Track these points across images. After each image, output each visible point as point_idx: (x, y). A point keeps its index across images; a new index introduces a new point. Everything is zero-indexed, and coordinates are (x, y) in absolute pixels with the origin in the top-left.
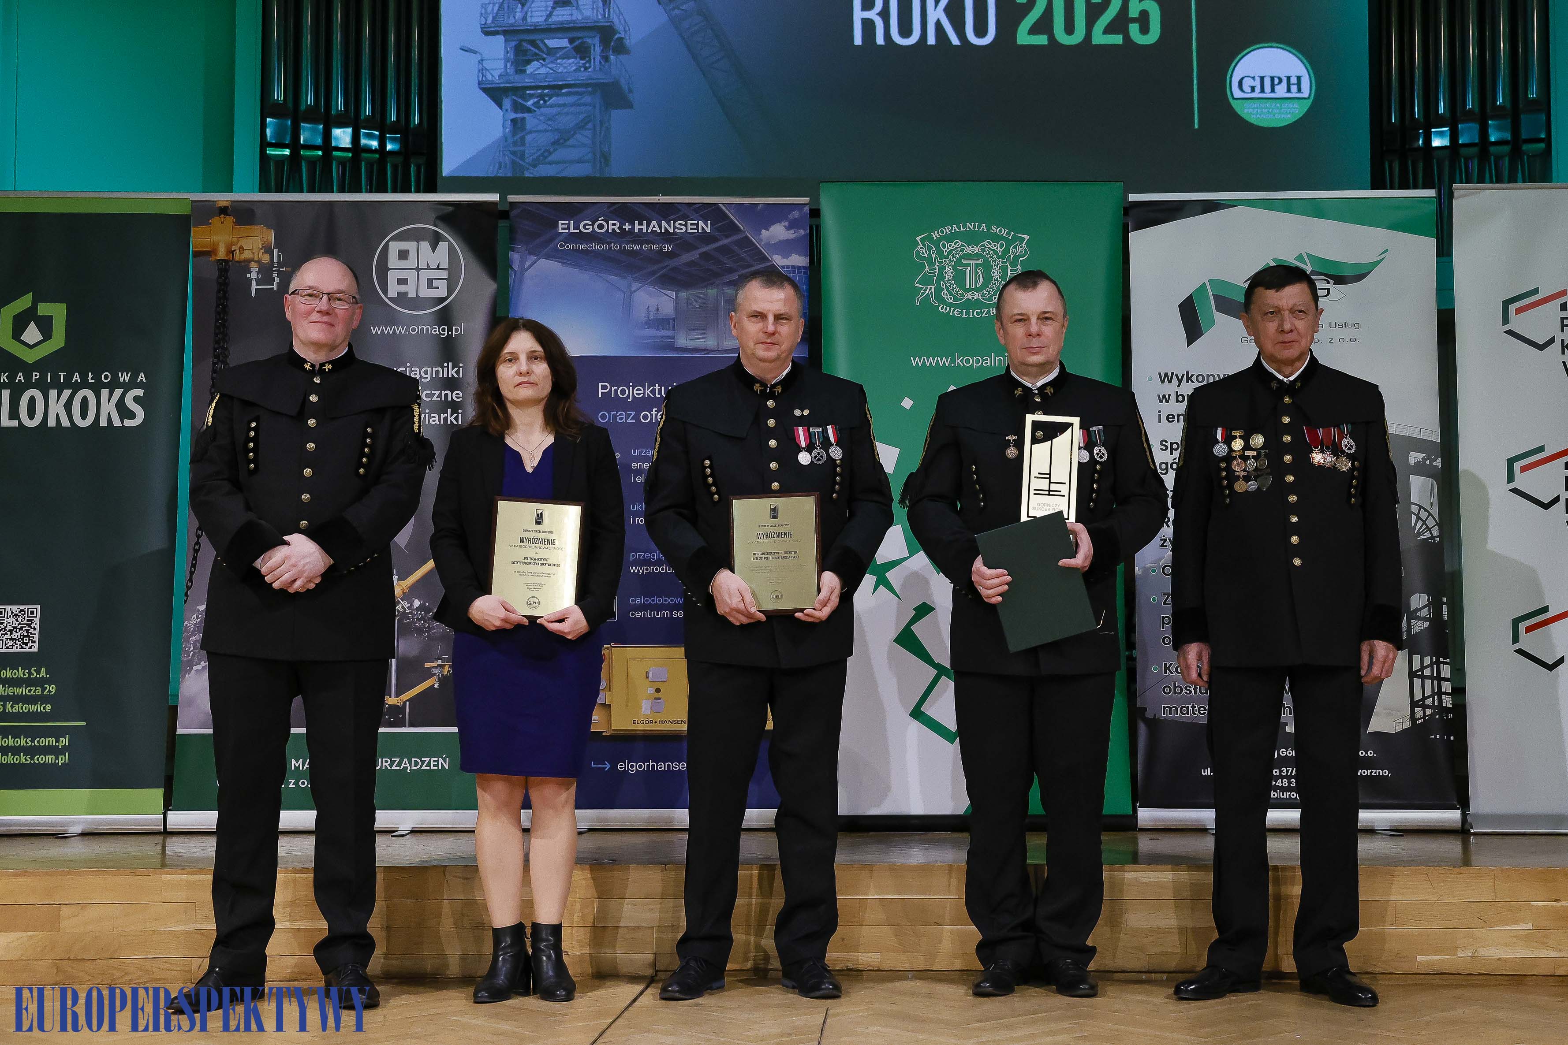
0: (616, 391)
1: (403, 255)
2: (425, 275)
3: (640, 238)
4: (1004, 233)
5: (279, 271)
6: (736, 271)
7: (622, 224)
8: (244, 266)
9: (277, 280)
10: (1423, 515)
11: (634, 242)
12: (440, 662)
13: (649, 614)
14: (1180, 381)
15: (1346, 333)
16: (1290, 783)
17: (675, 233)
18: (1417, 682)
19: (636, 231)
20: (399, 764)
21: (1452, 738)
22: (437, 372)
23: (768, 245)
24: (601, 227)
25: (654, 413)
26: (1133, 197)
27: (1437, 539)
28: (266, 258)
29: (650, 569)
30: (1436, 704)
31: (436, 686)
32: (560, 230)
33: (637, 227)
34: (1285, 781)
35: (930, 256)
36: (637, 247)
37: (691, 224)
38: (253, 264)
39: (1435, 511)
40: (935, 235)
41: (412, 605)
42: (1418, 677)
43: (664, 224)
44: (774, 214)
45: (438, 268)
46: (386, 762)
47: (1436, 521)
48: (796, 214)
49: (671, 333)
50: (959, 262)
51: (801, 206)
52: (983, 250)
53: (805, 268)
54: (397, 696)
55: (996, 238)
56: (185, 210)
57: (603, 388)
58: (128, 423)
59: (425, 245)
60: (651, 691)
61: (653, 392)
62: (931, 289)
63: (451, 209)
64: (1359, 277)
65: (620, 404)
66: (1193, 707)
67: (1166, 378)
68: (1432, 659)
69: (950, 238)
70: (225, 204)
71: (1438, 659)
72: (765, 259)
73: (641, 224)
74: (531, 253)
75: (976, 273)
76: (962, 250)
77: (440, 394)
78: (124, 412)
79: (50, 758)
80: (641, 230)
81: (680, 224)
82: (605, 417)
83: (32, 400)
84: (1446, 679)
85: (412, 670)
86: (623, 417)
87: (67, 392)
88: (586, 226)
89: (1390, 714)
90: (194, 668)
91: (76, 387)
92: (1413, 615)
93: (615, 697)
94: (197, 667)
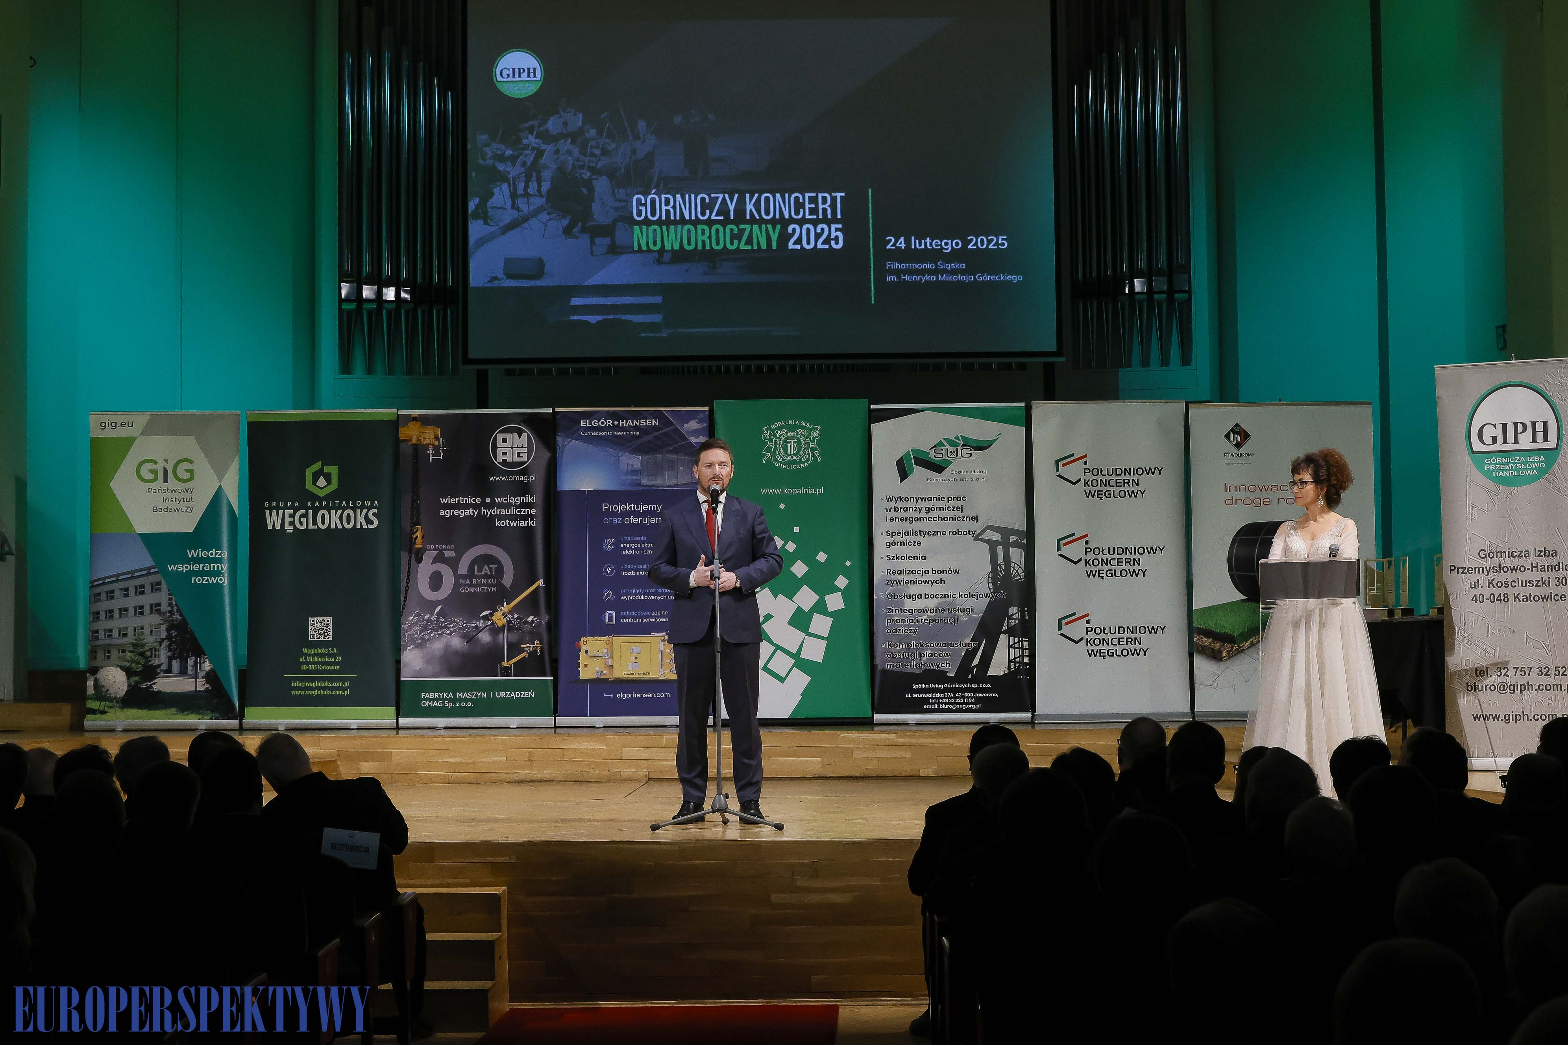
0: (612, 507)
1: (505, 440)
3: (623, 429)
4: (808, 425)
5: (443, 449)
6: (672, 445)
7: (613, 422)
8: (426, 447)
9: (442, 454)
10: (1016, 567)
11: (619, 431)
12: (528, 645)
13: (630, 620)
14: (896, 501)
15: (980, 476)
16: (949, 700)
17: (640, 426)
18: (1012, 650)
19: (621, 425)
20: (510, 695)
21: (1028, 678)
22: (523, 499)
23: (688, 432)
24: (603, 423)
25: (631, 518)
26: (873, 407)
27: (1023, 580)
28: (437, 443)
29: (631, 598)
30: (1021, 661)
31: (527, 657)
32: (582, 426)
33: (621, 423)
34: (947, 700)
36: (621, 434)
37: (649, 421)
38: (430, 446)
39: (1023, 566)
40: (773, 427)
41: (513, 617)
42: (1012, 648)
43: (634, 421)
44: (691, 416)
45: (522, 447)
46: (503, 694)
47: (1023, 570)
48: (702, 415)
49: (639, 478)
50: (785, 441)
51: (704, 412)
52: (797, 434)
54: (508, 661)
55: (804, 428)
56: (396, 419)
57: (607, 506)
58: (370, 526)
59: (516, 435)
60: (633, 658)
61: (631, 508)
62: (770, 455)
63: (528, 417)
65: (614, 514)
66: (902, 664)
67: (890, 499)
68: (1019, 639)
69: (780, 428)
70: (416, 416)
71: (1022, 639)
72: (686, 439)
73: (623, 421)
74: (568, 437)
75: (794, 446)
77: (525, 511)
78: (369, 521)
79: (341, 692)
80: (623, 424)
81: (643, 421)
82: (607, 521)
83: (323, 515)
84: (1026, 649)
85: (514, 649)
86: (615, 521)
87: (340, 511)
88: (595, 423)
89: (999, 666)
90: (408, 648)
91: (344, 509)
92: (1010, 617)
93: (615, 663)
94: (411, 648)
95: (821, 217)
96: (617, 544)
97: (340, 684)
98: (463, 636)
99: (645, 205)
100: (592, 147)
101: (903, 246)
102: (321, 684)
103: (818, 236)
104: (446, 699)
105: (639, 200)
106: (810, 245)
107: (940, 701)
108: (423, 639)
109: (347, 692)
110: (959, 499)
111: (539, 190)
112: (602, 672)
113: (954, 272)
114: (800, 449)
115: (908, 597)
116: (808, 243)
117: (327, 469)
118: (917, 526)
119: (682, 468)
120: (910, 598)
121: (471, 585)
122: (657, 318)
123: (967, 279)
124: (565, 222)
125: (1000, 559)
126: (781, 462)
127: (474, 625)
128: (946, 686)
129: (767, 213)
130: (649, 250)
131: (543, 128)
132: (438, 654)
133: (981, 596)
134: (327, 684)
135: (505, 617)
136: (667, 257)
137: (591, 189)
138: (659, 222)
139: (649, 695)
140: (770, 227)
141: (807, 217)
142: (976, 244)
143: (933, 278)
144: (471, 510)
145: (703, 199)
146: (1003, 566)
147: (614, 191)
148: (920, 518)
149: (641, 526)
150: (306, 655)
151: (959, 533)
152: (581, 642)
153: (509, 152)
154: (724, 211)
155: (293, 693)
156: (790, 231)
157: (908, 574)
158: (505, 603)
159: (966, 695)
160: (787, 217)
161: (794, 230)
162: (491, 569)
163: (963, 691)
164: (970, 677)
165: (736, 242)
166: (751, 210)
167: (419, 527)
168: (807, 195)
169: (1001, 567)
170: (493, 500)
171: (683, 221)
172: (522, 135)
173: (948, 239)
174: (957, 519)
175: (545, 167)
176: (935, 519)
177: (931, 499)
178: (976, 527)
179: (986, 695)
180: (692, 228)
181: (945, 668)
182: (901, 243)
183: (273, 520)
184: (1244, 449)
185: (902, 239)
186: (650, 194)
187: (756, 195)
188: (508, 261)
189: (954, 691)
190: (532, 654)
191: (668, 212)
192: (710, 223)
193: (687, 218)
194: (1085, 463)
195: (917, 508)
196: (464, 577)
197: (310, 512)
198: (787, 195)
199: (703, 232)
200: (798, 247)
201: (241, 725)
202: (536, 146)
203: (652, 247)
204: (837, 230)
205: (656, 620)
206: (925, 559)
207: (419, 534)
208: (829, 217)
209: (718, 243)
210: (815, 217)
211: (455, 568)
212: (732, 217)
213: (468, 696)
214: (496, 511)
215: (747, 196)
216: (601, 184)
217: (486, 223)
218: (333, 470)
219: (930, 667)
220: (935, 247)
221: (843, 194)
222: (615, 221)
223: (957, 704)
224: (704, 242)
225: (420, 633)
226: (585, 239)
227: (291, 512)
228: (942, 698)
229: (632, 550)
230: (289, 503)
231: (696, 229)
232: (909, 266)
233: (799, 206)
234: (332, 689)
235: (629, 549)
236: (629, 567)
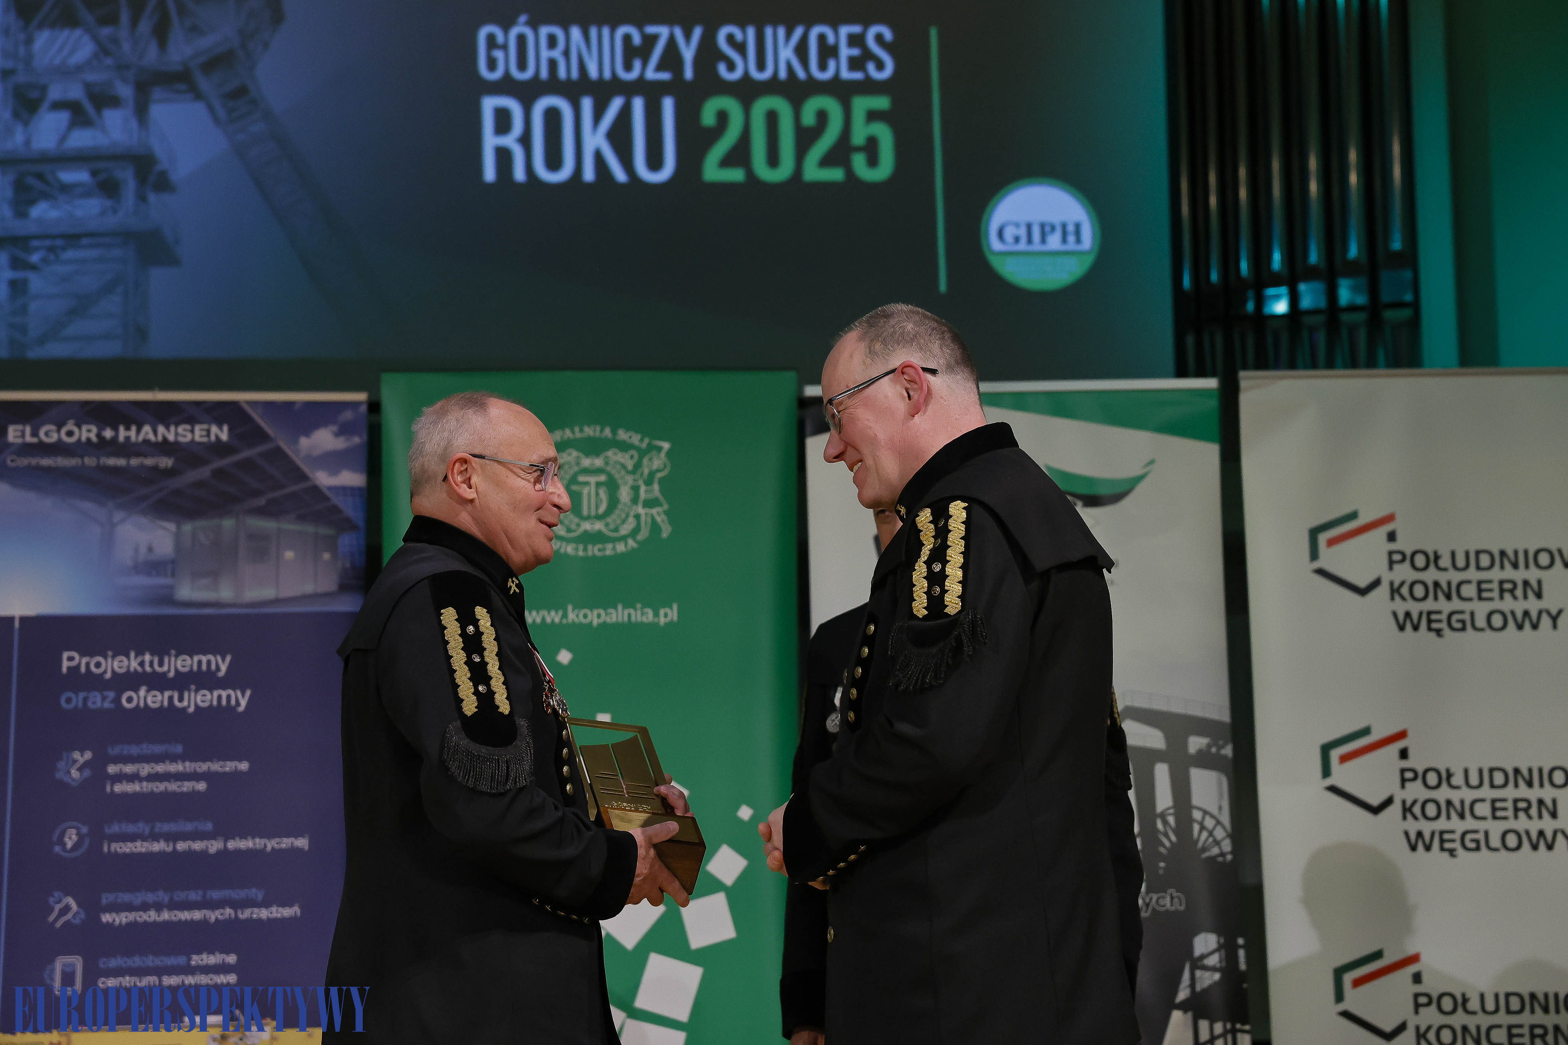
0: (88, 663)
3: (127, 449)
4: (635, 439)
6: (264, 493)
7: (100, 430)
10: (1209, 823)
11: (117, 454)
13: (128, 982)
17: (176, 443)
19: (121, 440)
23: (309, 458)
24: (70, 433)
25: (143, 693)
27: (1229, 857)
29: (130, 916)
32: (10, 439)
33: (122, 433)
36: (121, 462)
37: (200, 430)
39: (1226, 819)
43: (161, 429)
44: (319, 415)
47: (1227, 832)
48: (348, 415)
49: (168, 581)
50: (573, 480)
51: (353, 405)
52: (607, 463)
53: (360, 489)
55: (624, 447)
57: (69, 660)
61: (142, 664)
64: (1116, 498)
65: (93, 682)
71: (1233, 1026)
72: (304, 477)
73: (128, 428)
75: (597, 494)
76: (578, 464)
80: (128, 438)
81: (185, 430)
82: (71, 701)
86: (97, 701)
88: (49, 433)
92: (1197, 963)
96: (97, 766)
114: (613, 502)
119: (289, 555)
125: (1164, 799)
146: (1171, 819)
149: (170, 712)
169: (1165, 823)
194: (1392, 537)
205: (206, 980)
229: (142, 779)
235: (134, 778)
236: (130, 828)
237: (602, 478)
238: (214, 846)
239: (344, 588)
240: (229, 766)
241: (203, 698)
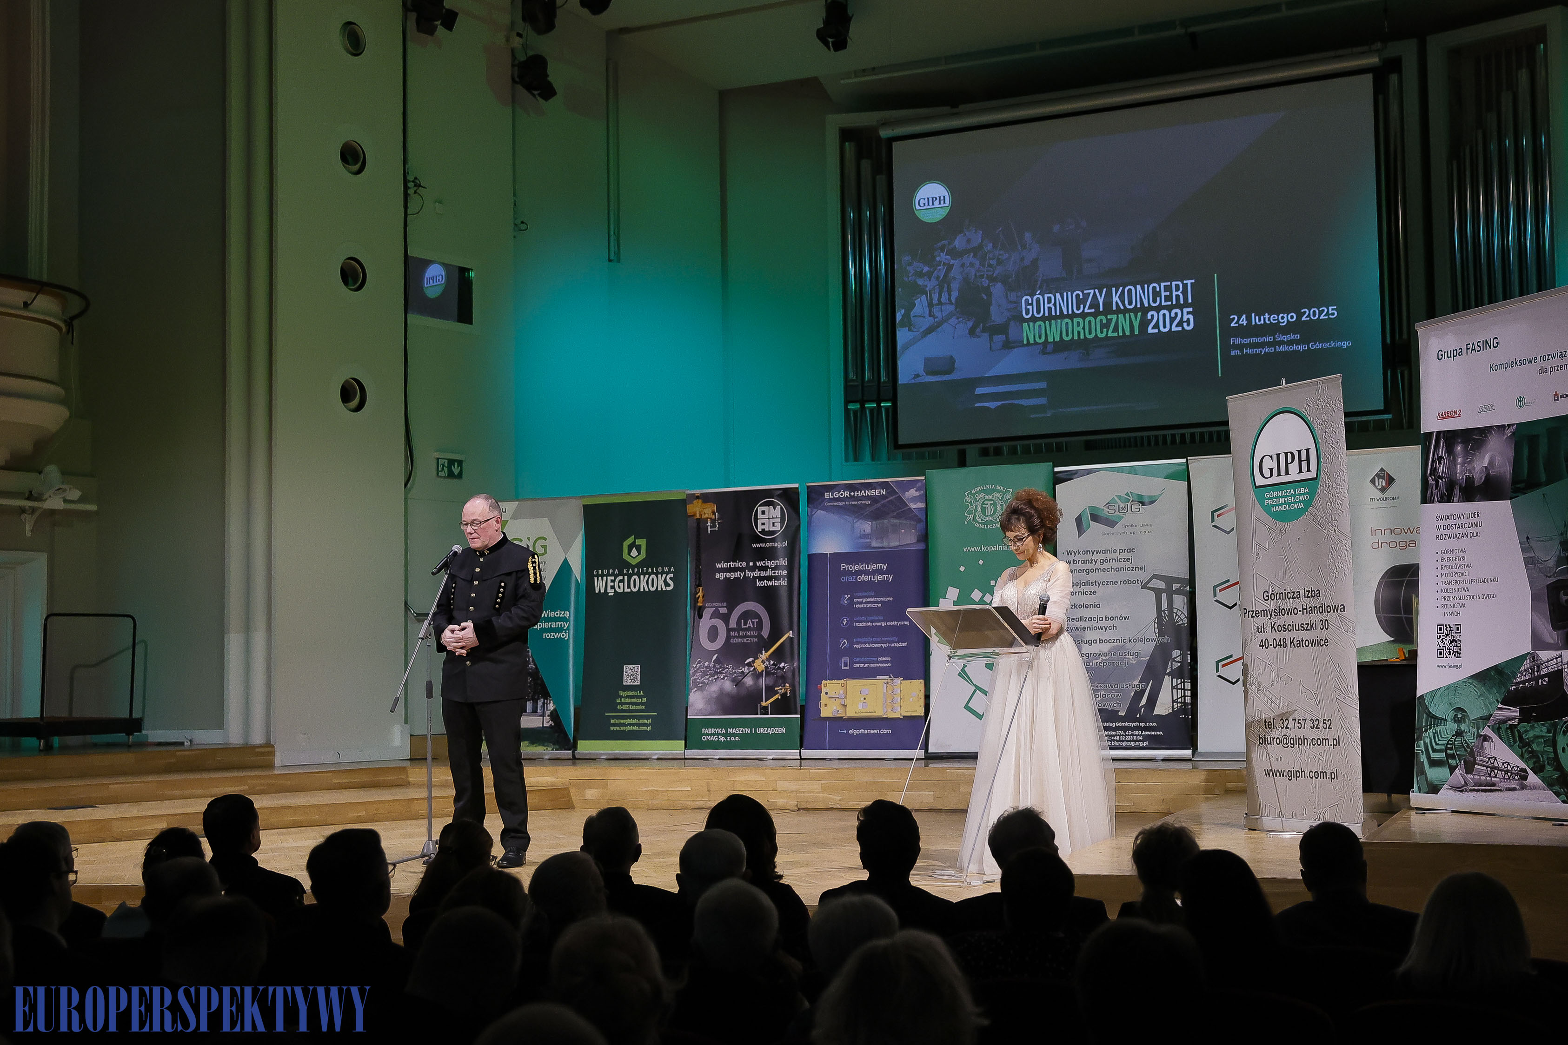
0: (848, 567)
1: (763, 512)
2: (772, 521)
3: (858, 499)
5: (718, 522)
6: (896, 511)
7: (850, 493)
8: (706, 521)
9: (718, 526)
10: (1179, 613)
11: (855, 500)
12: (780, 687)
13: (861, 665)
14: (1075, 554)
15: (1148, 528)
16: (1120, 738)
17: (871, 496)
18: (1175, 691)
19: (856, 495)
20: (767, 731)
21: (1191, 717)
22: (777, 563)
23: (909, 500)
24: (842, 494)
25: (863, 576)
26: (1057, 469)
27: (1186, 624)
28: (714, 517)
29: (861, 646)
30: (1183, 701)
31: (780, 698)
32: (826, 497)
34: (1118, 737)
35: (971, 501)
36: (856, 503)
37: (877, 491)
38: (709, 520)
39: (1185, 612)
40: (973, 492)
41: (770, 663)
42: (1175, 689)
43: (866, 492)
44: (912, 484)
45: (776, 518)
46: (762, 730)
47: (1185, 615)
48: (919, 484)
49: (869, 541)
50: (983, 504)
51: (922, 481)
54: (766, 702)
55: (999, 491)
56: (684, 497)
57: (843, 566)
60: (862, 699)
61: (863, 567)
63: (781, 491)
65: (850, 573)
67: (1070, 553)
68: (1181, 681)
70: (698, 494)
71: (1184, 680)
72: (907, 506)
73: (858, 492)
74: (815, 508)
76: (985, 498)
77: (777, 572)
78: (667, 585)
79: (645, 728)
80: (858, 495)
81: (873, 492)
82: (844, 579)
83: (635, 580)
84: (1187, 690)
85: (771, 691)
86: (851, 579)
87: (647, 576)
88: (836, 495)
89: (1163, 707)
90: (693, 691)
91: (650, 574)
92: (1173, 660)
93: (848, 702)
94: (694, 690)
95: (1174, 303)
96: (851, 599)
97: (645, 721)
98: (733, 680)
99: (1032, 304)
100: (990, 259)
101: (1245, 323)
102: (631, 721)
103: (1172, 320)
104: (720, 734)
105: (1027, 300)
106: (1166, 328)
107: (1113, 738)
108: (703, 683)
109: (650, 728)
110: (1129, 551)
111: (949, 299)
112: (838, 711)
113: (1291, 343)
115: (1085, 642)
116: (1165, 327)
117: (638, 542)
118: (1092, 577)
119: (903, 531)
120: (1087, 643)
121: (739, 637)
122: (1042, 401)
123: (1302, 348)
124: (970, 324)
125: (1164, 606)
126: (982, 523)
127: (740, 671)
128: (1118, 724)
129: (1130, 303)
130: (1036, 343)
131: (951, 247)
132: (714, 695)
133: (1148, 640)
134: (635, 721)
135: (764, 664)
136: (1050, 348)
137: (989, 294)
138: (1043, 319)
139: (874, 732)
140: (1132, 314)
141: (1164, 303)
142: (1309, 316)
143: (1272, 350)
144: (739, 573)
145: (1078, 295)
146: (1166, 612)
147: (1007, 295)
148: (1096, 569)
149: (870, 582)
150: (621, 697)
151: (1129, 582)
152: (822, 685)
153: (926, 269)
154: (1094, 304)
155: (612, 728)
156: (1149, 317)
157: (1085, 621)
158: (764, 652)
159: (1134, 733)
160: (1146, 305)
161: (1152, 316)
162: (753, 623)
163: (1133, 729)
164: (1138, 716)
165: (1105, 330)
166: (1117, 302)
167: (701, 588)
168: (1163, 284)
170: (755, 564)
171: (1062, 316)
172: (935, 254)
173: (1284, 314)
174: (1128, 569)
175: (954, 278)
176: (1108, 570)
177: (1104, 552)
178: (1144, 576)
179: (1152, 733)
180: (1069, 321)
181: (1116, 707)
182: (1243, 321)
183: (600, 585)
184: (1389, 493)
185: (1244, 317)
186: (1036, 294)
187: (1121, 288)
188: (927, 360)
189: (1125, 729)
190: (784, 695)
191: (1050, 309)
192: (1083, 315)
193: (1065, 313)
195: (1092, 560)
196: (733, 630)
197: (626, 577)
198: (1146, 286)
199: (1078, 323)
200: (1156, 331)
201: (574, 755)
202: (946, 262)
203: (1038, 341)
204: (1188, 313)
205: (882, 665)
206: (1100, 607)
207: (700, 594)
208: (1182, 302)
209: (1090, 333)
210: (1170, 303)
211: (727, 624)
212: (1101, 309)
213: (736, 731)
214: (757, 573)
215: (1114, 289)
216: (998, 290)
217: (910, 330)
218: (642, 542)
219: (1104, 706)
220: (1272, 321)
221: (1193, 281)
222: (1009, 320)
223: (1127, 741)
224: (1079, 332)
225: (701, 678)
226: (986, 336)
227: (613, 578)
228: (1114, 736)
229: (863, 603)
230: (611, 571)
231: (1072, 321)
232: (1250, 340)
233: (1156, 294)
234: (639, 725)
235: (861, 603)
236: (861, 619)
237: (992, 502)
238: (884, 624)
239: (918, 541)
240: (887, 599)
241: (880, 578)
